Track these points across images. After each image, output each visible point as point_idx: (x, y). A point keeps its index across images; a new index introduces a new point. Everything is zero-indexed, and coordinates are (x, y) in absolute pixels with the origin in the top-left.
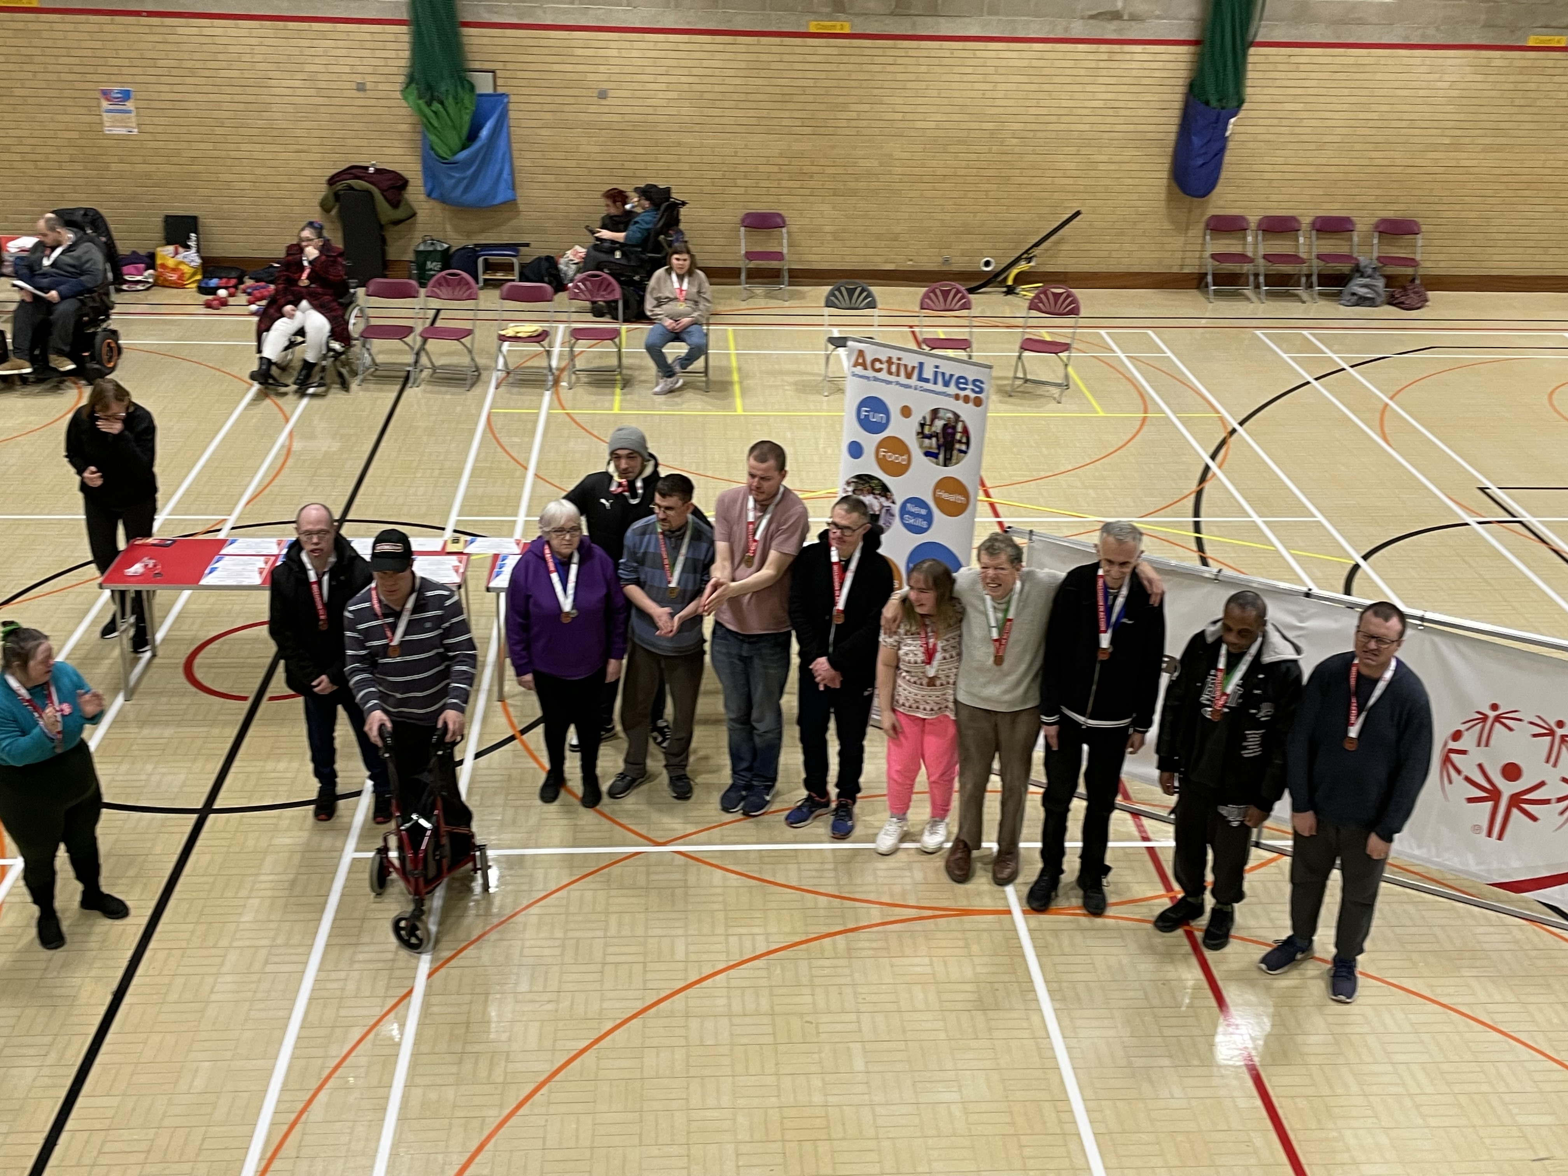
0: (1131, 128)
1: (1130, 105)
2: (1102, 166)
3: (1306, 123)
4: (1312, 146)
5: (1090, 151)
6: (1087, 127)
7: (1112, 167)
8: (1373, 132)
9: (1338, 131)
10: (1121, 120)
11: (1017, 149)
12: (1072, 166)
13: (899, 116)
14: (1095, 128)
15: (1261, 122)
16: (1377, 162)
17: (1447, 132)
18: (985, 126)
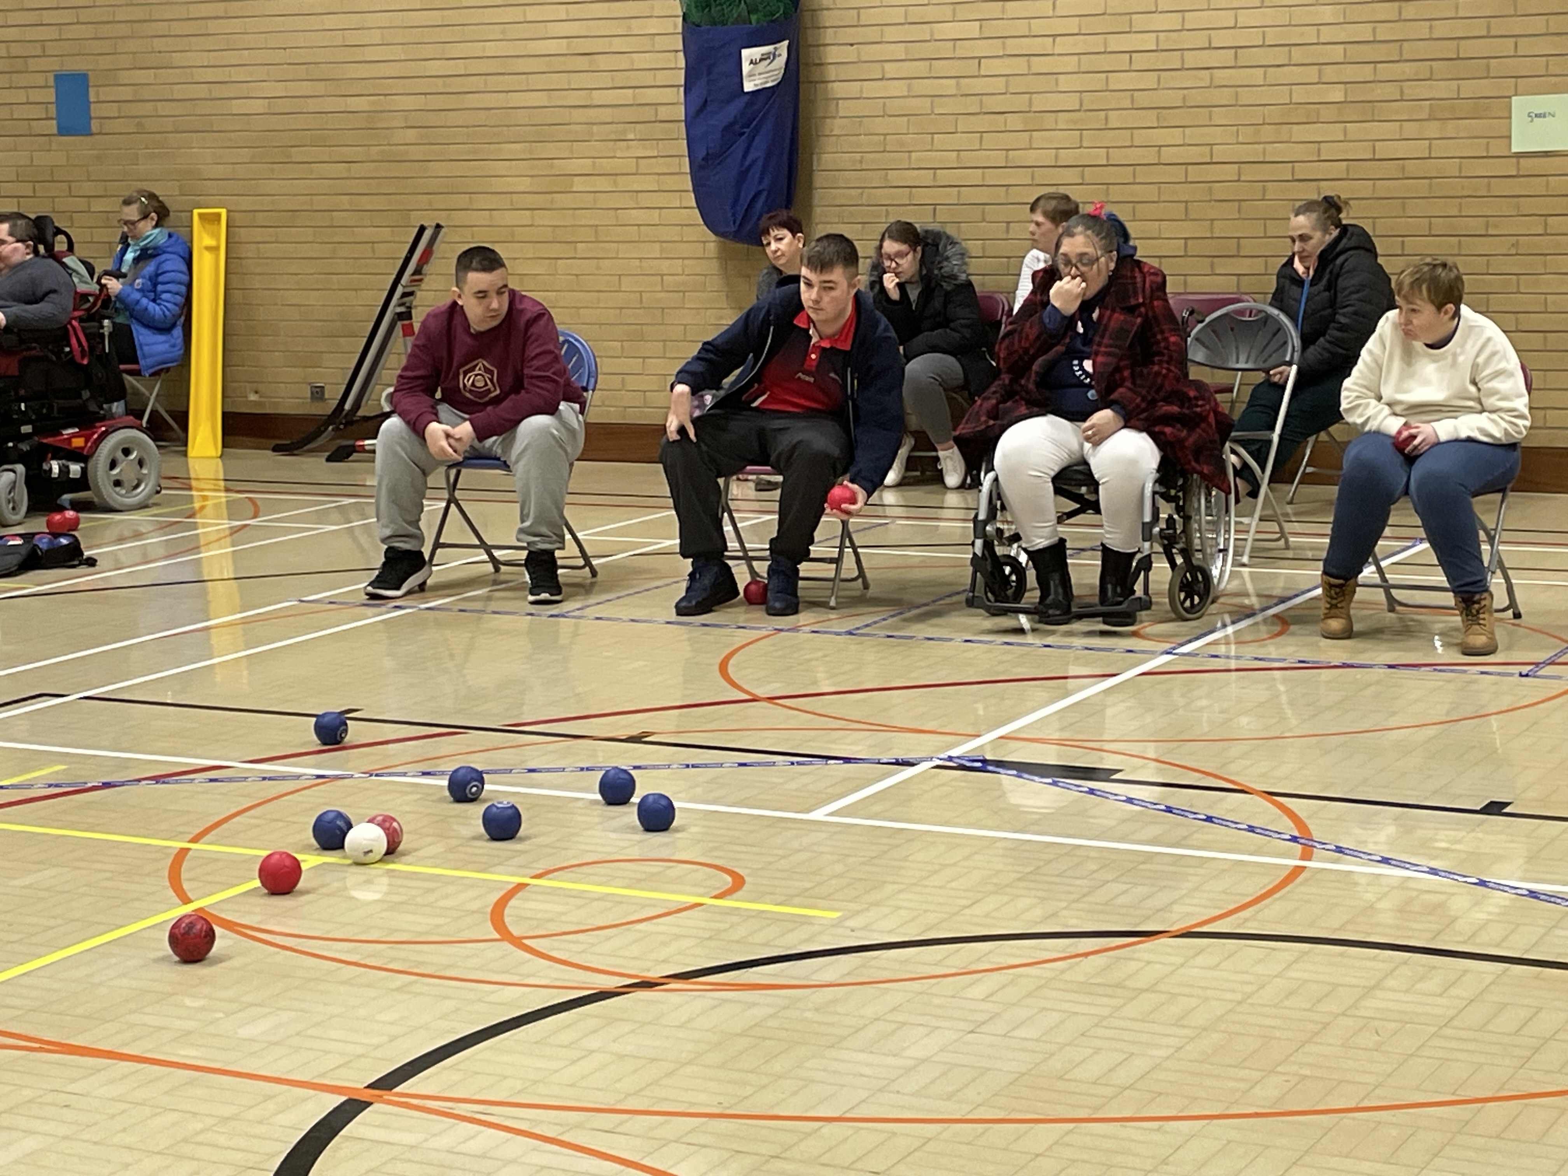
0: (627, 96)
1: (618, 45)
2: (579, 184)
3: (987, 67)
4: (1014, 122)
5: (551, 150)
6: (540, 99)
7: (602, 184)
8: (1150, 80)
9: (1065, 83)
10: (605, 80)
11: (417, 152)
12: (524, 184)
13: (201, 91)
14: (559, 99)
15: (891, 69)
16: (1168, 154)
17: (1330, 73)
18: (354, 103)
